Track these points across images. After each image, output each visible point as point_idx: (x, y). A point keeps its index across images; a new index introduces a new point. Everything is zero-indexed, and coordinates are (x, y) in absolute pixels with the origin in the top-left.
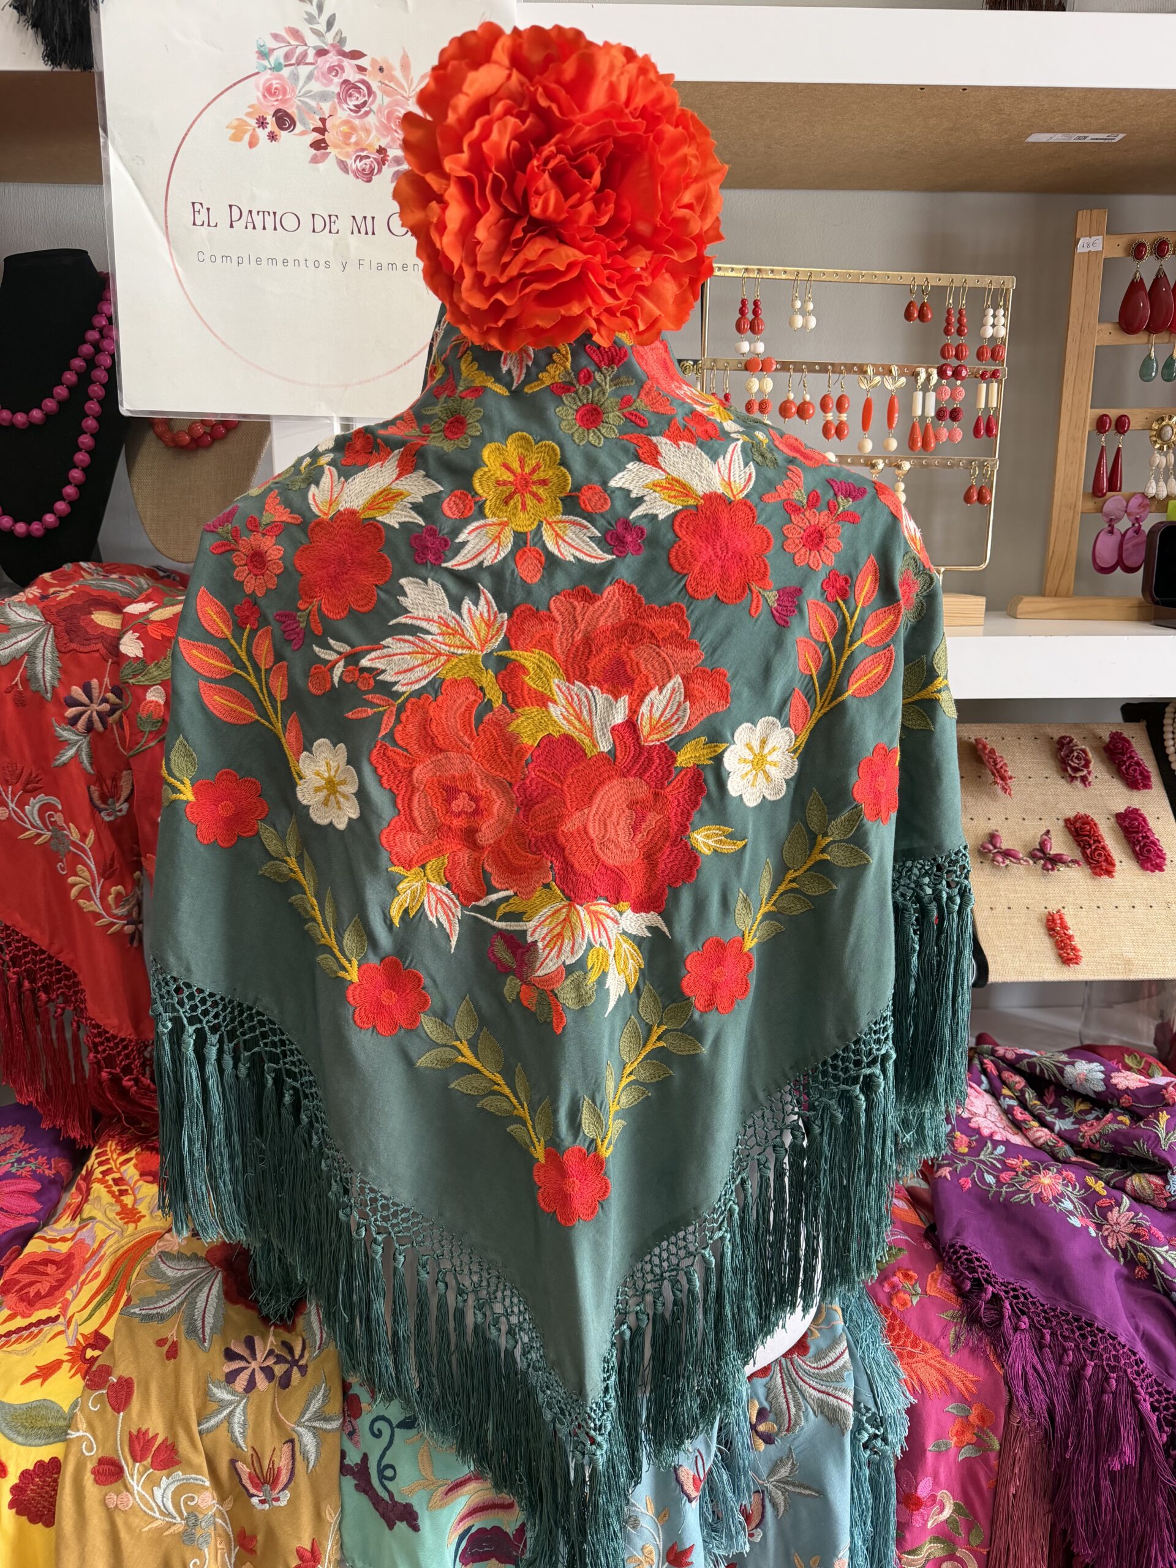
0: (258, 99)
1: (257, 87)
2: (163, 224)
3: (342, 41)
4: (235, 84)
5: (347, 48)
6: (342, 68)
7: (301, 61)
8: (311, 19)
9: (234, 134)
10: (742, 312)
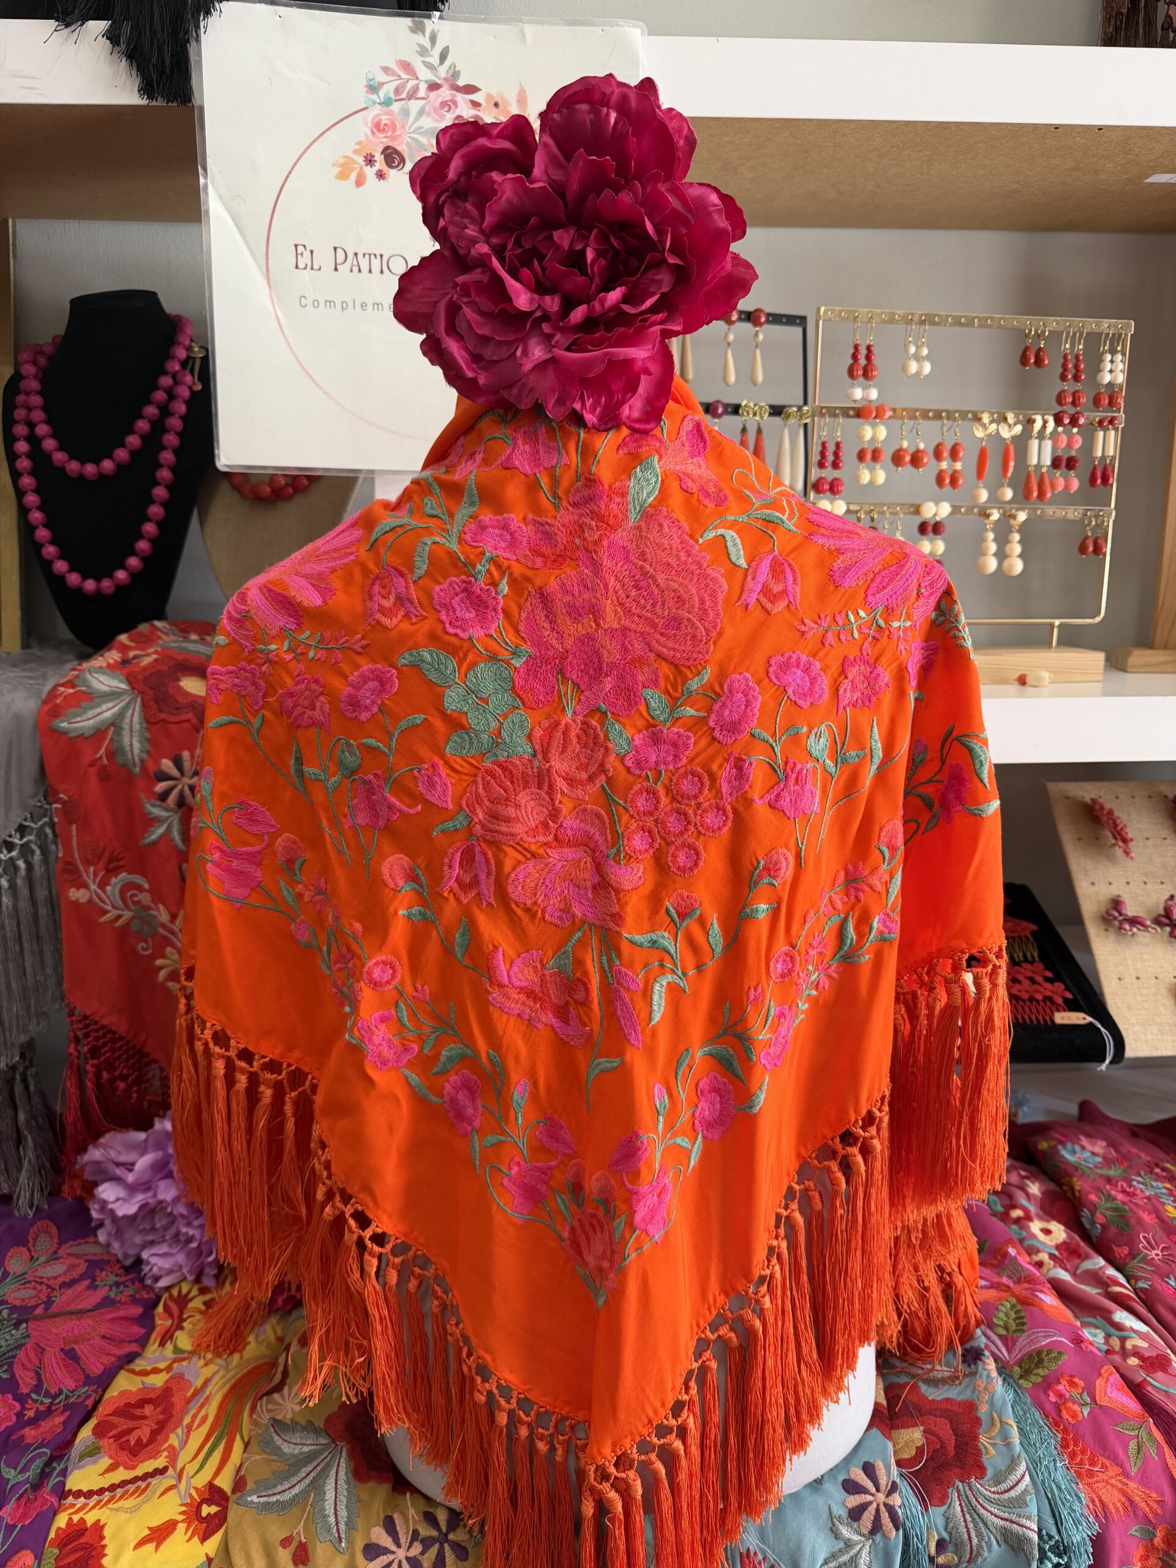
0: (367, 136)
1: (365, 123)
2: (264, 268)
4: (342, 120)
7: (413, 95)
8: (423, 52)
9: (340, 173)
10: (855, 357)
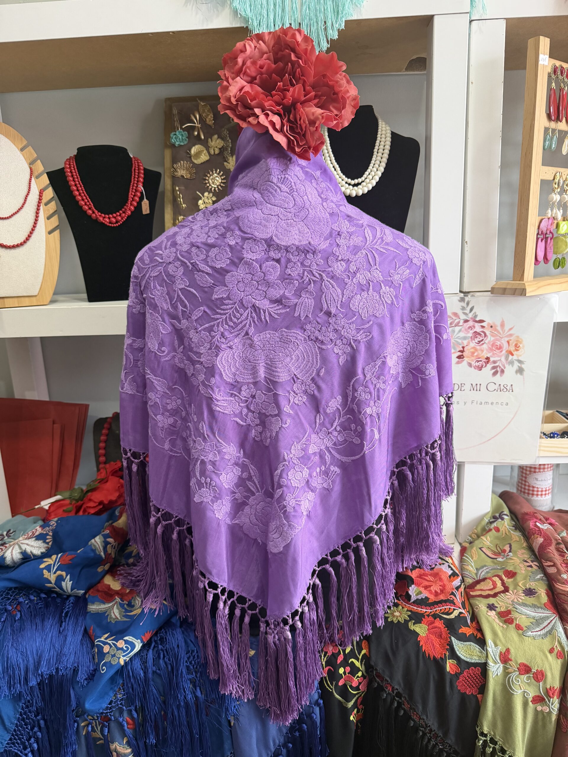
3: (476, 316)
5: (477, 319)
6: (474, 327)
